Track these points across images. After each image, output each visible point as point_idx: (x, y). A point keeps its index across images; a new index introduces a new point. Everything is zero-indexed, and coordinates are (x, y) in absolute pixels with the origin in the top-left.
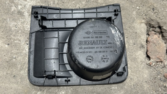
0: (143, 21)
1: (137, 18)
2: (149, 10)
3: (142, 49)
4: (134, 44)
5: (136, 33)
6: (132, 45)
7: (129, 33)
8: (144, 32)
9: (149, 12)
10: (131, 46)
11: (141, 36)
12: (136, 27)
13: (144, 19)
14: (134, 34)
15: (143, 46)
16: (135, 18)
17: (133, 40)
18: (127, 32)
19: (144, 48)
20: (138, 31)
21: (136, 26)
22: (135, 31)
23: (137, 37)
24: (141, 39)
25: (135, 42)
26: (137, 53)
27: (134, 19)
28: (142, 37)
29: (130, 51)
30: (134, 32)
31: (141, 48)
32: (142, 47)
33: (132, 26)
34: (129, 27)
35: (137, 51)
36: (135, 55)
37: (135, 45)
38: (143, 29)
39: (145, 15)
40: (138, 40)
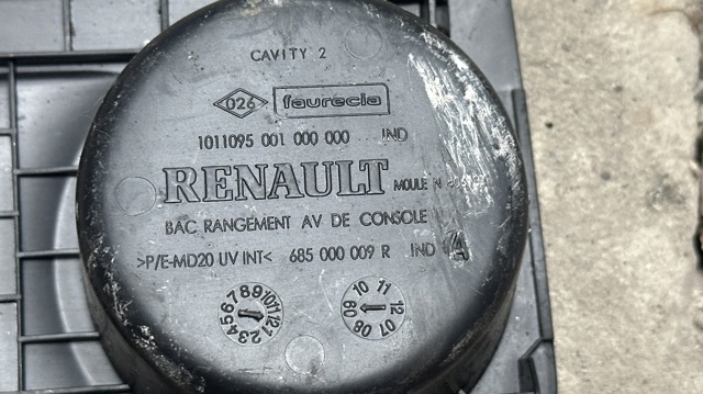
3: (666, 210)
5: (619, 89)
6: (590, 187)
7: (566, 92)
8: (680, 83)
10: (583, 193)
11: (657, 112)
12: (615, 44)
15: (667, 193)
17: (592, 148)
18: (551, 83)
19: (681, 201)
21: (616, 35)
22: (613, 76)
23: (626, 122)
24: (658, 139)
26: (626, 245)
28: (667, 121)
29: (574, 229)
31: (657, 207)
32: (661, 201)
33: (591, 41)
34: (566, 49)
35: (629, 229)
36: (614, 262)
37: (610, 185)
38: (673, 58)
40: (633, 143)
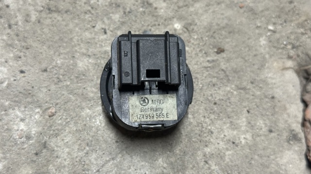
0: (290, 63)
1: (271, 56)
2: (303, 34)
4: (271, 131)
9: (304, 38)
13: (290, 57)
14: (267, 102)
16: (267, 56)
20: (278, 93)
25: (273, 125)
27: (264, 58)
30: (266, 97)
39: (293, 47)
